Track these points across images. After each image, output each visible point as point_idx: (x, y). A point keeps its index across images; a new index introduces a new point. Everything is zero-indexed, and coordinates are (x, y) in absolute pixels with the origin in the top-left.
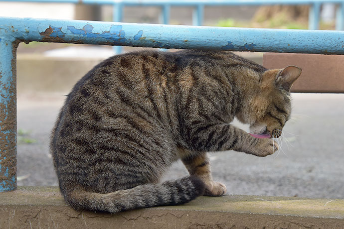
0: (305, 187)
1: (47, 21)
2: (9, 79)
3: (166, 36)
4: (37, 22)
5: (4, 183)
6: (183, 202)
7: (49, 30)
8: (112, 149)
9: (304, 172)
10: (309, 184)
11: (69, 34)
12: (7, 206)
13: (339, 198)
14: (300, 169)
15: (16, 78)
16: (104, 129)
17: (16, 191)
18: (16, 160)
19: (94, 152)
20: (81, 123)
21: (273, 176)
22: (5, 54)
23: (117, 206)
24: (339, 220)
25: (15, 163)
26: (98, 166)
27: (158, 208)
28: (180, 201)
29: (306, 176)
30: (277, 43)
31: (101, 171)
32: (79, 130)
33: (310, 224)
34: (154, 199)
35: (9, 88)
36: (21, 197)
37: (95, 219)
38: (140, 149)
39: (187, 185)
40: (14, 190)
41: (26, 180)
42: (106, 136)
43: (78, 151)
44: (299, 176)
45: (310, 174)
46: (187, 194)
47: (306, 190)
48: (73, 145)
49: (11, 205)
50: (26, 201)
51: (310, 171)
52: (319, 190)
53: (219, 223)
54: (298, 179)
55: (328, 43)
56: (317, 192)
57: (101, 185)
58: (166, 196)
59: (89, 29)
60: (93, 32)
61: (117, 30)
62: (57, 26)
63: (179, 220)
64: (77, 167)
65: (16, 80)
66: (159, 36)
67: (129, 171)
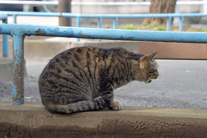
0: (160, 102)
1: (38, 26)
2: (21, 53)
3: (93, 33)
4: (33, 26)
5: (18, 100)
6: (100, 109)
7: (39, 30)
8: (65, 86)
9: (161, 95)
10: (162, 101)
11: (48, 32)
12: (19, 111)
13: (175, 107)
14: (158, 93)
15: (24, 52)
16: (62, 77)
17: (24, 104)
18: (24, 90)
19: (57, 88)
20: (52, 73)
21: (146, 97)
22: (19, 41)
23: (70, 110)
24: (171, 117)
25: (23, 92)
26: (59, 94)
27: (89, 112)
28: (99, 108)
29: (161, 97)
30: (143, 37)
31: (61, 96)
32: (51, 76)
33: (158, 119)
34: (87, 107)
35: (21, 57)
36: (26, 107)
37: (60, 117)
38: (78, 87)
39: (101, 101)
40: (23, 104)
41: (32, 98)
42: (63, 81)
43: (49, 86)
44: (158, 97)
45: (163, 96)
46: (102, 106)
47: (161, 103)
48: (47, 83)
49: (21, 111)
50: (28, 109)
51: (163, 95)
52: (166, 103)
53: (117, 119)
54: (157, 98)
55: (166, 37)
56: (166, 104)
57: (61, 102)
58: (92, 106)
59: (57, 30)
60: (59, 31)
61: (71, 31)
62: (43, 28)
63: (98, 118)
64: (49, 93)
65: (23, 53)
66: (89, 33)
67: (73, 96)
